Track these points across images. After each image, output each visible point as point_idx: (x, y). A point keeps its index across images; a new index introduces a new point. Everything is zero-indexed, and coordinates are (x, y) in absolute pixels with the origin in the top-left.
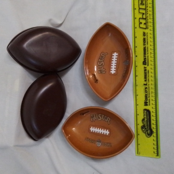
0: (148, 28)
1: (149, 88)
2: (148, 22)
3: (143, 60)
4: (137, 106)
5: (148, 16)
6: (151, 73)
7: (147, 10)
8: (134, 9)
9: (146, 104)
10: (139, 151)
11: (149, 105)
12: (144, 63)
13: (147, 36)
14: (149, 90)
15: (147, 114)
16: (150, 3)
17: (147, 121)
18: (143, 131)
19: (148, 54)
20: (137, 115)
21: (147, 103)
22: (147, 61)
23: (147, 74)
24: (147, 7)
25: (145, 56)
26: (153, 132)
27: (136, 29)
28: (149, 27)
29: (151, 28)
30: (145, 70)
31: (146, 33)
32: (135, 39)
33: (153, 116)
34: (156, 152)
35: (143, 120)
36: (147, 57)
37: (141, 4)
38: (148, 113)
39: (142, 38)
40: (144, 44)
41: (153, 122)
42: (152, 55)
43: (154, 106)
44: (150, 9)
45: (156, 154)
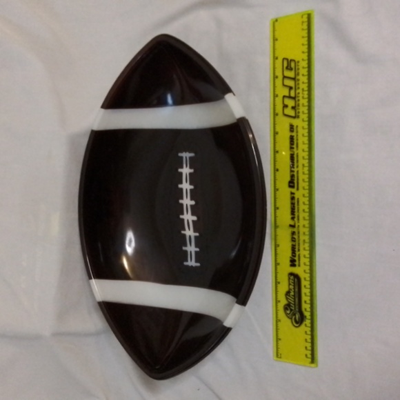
0: (298, 117)
1: (299, 233)
2: (298, 105)
3: (289, 179)
4: (278, 267)
5: (299, 93)
6: (304, 203)
7: (298, 80)
8: (275, 77)
9: (293, 263)
10: (280, 351)
11: (299, 266)
12: (291, 184)
13: (297, 132)
14: (299, 237)
15: (294, 283)
16: (303, 68)
17: (294, 296)
18: (287, 314)
19: (297, 167)
20: (277, 283)
21: (295, 261)
22: (295, 182)
23: (296, 205)
24: (298, 74)
25: (292, 171)
26: (306, 317)
27: (277, 118)
28: (301, 114)
29: (305, 117)
30: (293, 198)
31: (295, 127)
32: (274, 136)
33: (305, 286)
34: (309, 356)
35: (288, 293)
36: (295, 174)
37: (287, 68)
38: (296, 280)
39: (288, 134)
40: (291, 148)
41: (305, 298)
42: (306, 170)
43: (307, 268)
44: (303, 79)
45: (310, 360)
